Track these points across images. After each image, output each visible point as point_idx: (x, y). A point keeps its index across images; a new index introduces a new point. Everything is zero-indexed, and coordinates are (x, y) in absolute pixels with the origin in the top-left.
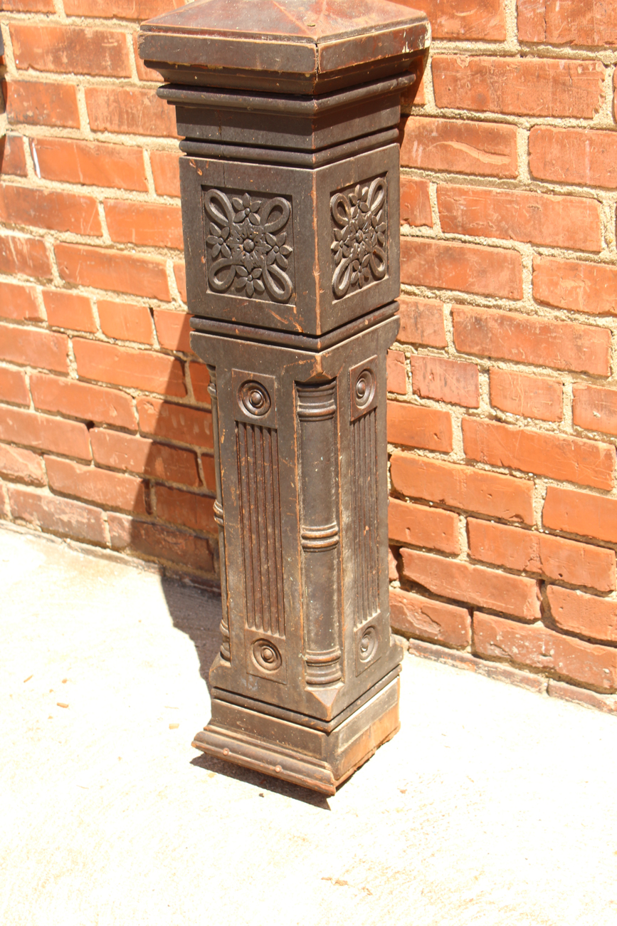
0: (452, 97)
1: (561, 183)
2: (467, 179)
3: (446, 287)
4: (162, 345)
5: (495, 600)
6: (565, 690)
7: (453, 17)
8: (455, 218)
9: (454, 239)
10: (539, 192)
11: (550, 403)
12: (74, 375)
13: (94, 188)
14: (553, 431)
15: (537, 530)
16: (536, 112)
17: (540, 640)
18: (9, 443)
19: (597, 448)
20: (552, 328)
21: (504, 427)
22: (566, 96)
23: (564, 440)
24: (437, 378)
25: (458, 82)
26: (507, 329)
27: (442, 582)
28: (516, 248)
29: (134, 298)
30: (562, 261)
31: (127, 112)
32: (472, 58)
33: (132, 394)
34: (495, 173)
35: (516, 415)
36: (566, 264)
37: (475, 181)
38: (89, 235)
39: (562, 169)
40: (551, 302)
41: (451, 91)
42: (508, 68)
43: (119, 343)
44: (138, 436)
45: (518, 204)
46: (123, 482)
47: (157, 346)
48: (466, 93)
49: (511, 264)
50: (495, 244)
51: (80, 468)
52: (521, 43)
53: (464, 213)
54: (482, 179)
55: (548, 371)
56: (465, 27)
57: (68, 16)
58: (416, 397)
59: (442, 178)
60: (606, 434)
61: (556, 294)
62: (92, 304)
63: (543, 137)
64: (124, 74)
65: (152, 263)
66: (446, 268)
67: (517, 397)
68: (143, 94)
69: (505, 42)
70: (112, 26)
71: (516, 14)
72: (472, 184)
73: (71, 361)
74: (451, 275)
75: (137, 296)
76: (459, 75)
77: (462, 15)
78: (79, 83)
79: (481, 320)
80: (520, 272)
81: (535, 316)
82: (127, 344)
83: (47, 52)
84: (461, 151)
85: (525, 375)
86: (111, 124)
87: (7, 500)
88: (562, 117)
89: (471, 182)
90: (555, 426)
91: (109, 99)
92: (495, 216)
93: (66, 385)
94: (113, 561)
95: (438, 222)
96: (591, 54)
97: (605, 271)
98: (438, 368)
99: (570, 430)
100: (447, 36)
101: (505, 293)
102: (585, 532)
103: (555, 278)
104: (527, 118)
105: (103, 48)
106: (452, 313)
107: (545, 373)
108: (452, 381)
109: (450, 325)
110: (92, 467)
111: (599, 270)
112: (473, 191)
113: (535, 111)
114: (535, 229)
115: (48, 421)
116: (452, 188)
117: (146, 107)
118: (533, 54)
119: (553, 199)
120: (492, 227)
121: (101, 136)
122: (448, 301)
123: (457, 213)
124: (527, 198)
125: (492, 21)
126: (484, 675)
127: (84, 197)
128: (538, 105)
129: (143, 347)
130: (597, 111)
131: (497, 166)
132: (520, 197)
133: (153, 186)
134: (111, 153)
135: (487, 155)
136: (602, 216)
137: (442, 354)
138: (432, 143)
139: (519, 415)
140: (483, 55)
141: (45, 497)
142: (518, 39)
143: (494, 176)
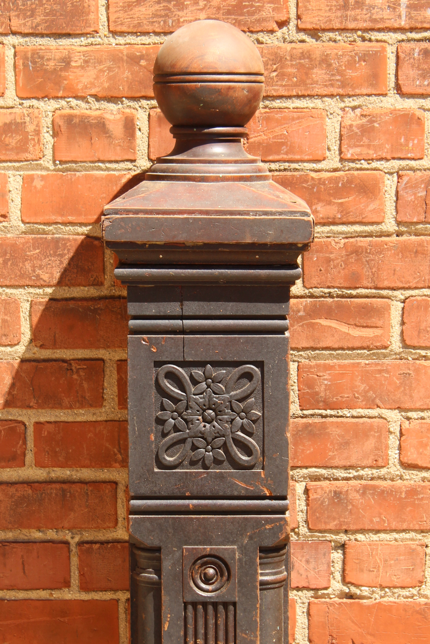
0: (323, 277)
2: (333, 354)
3: (302, 464)
7: (329, 203)
8: (317, 393)
9: (312, 415)
10: (410, 359)
11: (411, 567)
14: (412, 597)
16: (413, 285)
20: (419, 489)
21: (358, 603)
23: (426, 604)
25: (331, 263)
26: (369, 499)
28: (383, 416)
32: (346, 240)
34: (365, 345)
35: (372, 587)
37: (341, 355)
40: (420, 463)
41: (323, 271)
42: (386, 247)
45: (387, 371)
48: (339, 272)
49: (378, 432)
50: (360, 415)
52: (399, 223)
53: (328, 388)
54: (350, 352)
55: (412, 535)
56: (342, 212)
59: (305, 355)
61: (425, 455)
63: (418, 307)
66: (304, 446)
67: (375, 568)
69: (383, 224)
71: (395, 199)
72: (338, 359)
74: (308, 452)
76: (332, 256)
77: (340, 201)
79: (341, 493)
80: (387, 438)
81: (400, 481)
84: (330, 327)
85: (386, 543)
89: (337, 357)
90: (414, 591)
92: (363, 387)
95: (297, 400)
100: (322, 221)
101: (369, 462)
103: (425, 440)
104: (402, 291)
106: (306, 491)
107: (408, 537)
109: (303, 503)
112: (339, 365)
113: (411, 284)
114: (405, 394)
116: (316, 364)
118: (410, 234)
119: (426, 364)
120: (358, 398)
122: (302, 479)
123: (321, 389)
124: (399, 366)
125: (371, 205)
128: (415, 278)
131: (369, 338)
132: (390, 366)
135: (358, 328)
138: (298, 323)
139: (376, 587)
140: (357, 237)
142: (396, 221)
143: (364, 348)
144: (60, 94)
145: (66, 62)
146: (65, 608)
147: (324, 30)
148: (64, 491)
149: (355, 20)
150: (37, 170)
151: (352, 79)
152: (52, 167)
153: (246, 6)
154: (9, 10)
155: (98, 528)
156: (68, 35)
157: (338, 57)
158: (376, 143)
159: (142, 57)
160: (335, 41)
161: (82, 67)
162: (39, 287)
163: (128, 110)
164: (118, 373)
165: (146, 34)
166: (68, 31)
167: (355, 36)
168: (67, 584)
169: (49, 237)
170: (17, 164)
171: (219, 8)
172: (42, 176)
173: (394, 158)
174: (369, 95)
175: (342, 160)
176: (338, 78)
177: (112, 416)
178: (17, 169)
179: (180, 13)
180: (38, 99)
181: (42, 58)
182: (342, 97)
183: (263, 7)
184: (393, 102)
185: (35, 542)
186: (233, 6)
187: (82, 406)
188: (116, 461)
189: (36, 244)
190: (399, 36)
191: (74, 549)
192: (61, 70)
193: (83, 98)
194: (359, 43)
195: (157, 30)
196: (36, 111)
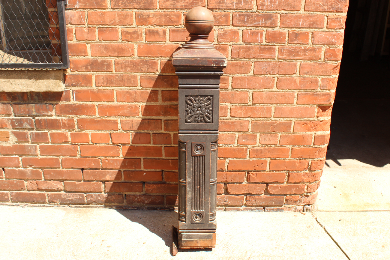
1: (239, 89)
4: (113, 143)
6: (230, 208)
10: (233, 91)
11: (232, 140)
12: (79, 156)
13: (95, 102)
15: (225, 171)
17: (224, 198)
18: (50, 180)
19: (244, 148)
20: (234, 122)
21: (219, 148)
22: (242, 69)
23: (235, 148)
26: (223, 124)
28: (226, 105)
29: (105, 131)
30: (238, 106)
31: (110, 81)
33: (100, 158)
34: (223, 88)
35: (222, 144)
36: (239, 107)
38: (91, 115)
39: (240, 85)
40: (235, 116)
42: (228, 64)
43: (97, 144)
44: (100, 170)
45: (228, 94)
46: (93, 184)
47: (111, 143)
49: (225, 108)
51: (77, 183)
52: (232, 58)
55: (232, 132)
57: (92, 56)
60: (246, 145)
61: (236, 114)
62: (89, 134)
63: (236, 79)
64: (110, 71)
65: (113, 121)
67: (223, 140)
68: (116, 76)
69: (228, 58)
70: (108, 58)
71: (231, 52)
73: (78, 152)
78: (94, 75)
80: (227, 110)
81: (230, 120)
82: (100, 144)
83: (83, 66)
85: (226, 134)
86: (104, 84)
87: (47, 198)
88: (241, 74)
90: (232, 145)
91: (104, 78)
92: (222, 98)
93: (76, 159)
94: (87, 208)
96: (249, 60)
97: (249, 107)
99: (236, 146)
101: (223, 115)
102: (239, 169)
103: (236, 110)
104: (232, 75)
105: (104, 64)
110: (82, 182)
111: (247, 107)
113: (234, 73)
114: (232, 100)
115: (67, 171)
117: (117, 79)
118: (234, 61)
119: (237, 93)
121: (99, 88)
124: (231, 93)
125: (225, 53)
127: (91, 105)
129: (106, 144)
130: (249, 72)
131: (224, 86)
133: (116, 100)
134: (103, 92)
135: (221, 84)
136: (249, 95)
141: (63, 194)
142: (231, 57)
143: (222, 88)
144: (147, 24)
145: (149, 16)
146: (149, 148)
147: (214, 9)
148: (149, 121)
149: (222, 6)
150: (141, 43)
151: (221, 21)
152: (145, 43)
153: (194, 2)
154: (134, 2)
155: (157, 130)
156: (149, 9)
157: (218, 16)
158: (227, 38)
159: (168, 15)
160: (217, 12)
161: (152, 17)
162: (142, 72)
163: (164, 29)
164: (162, 93)
165: (169, 9)
166: (149, 8)
167: (222, 11)
168: (150, 143)
169: (144, 60)
170: (136, 42)
171: (187, 3)
172: (143, 45)
173: (231, 42)
174: (225, 26)
175: (218, 42)
176: (218, 21)
177: (160, 104)
178: (136, 43)
179: (178, 4)
180: (141, 25)
181: (142, 15)
182: (218, 26)
183: (199, 2)
184: (231, 28)
185: (142, 133)
186: (191, 2)
187: (153, 102)
188: (161, 115)
189: (141, 62)
190: (233, 11)
191: (151, 135)
192: (147, 18)
193: (153, 25)
194: (223, 12)
195: (172, 8)
196: (141, 28)
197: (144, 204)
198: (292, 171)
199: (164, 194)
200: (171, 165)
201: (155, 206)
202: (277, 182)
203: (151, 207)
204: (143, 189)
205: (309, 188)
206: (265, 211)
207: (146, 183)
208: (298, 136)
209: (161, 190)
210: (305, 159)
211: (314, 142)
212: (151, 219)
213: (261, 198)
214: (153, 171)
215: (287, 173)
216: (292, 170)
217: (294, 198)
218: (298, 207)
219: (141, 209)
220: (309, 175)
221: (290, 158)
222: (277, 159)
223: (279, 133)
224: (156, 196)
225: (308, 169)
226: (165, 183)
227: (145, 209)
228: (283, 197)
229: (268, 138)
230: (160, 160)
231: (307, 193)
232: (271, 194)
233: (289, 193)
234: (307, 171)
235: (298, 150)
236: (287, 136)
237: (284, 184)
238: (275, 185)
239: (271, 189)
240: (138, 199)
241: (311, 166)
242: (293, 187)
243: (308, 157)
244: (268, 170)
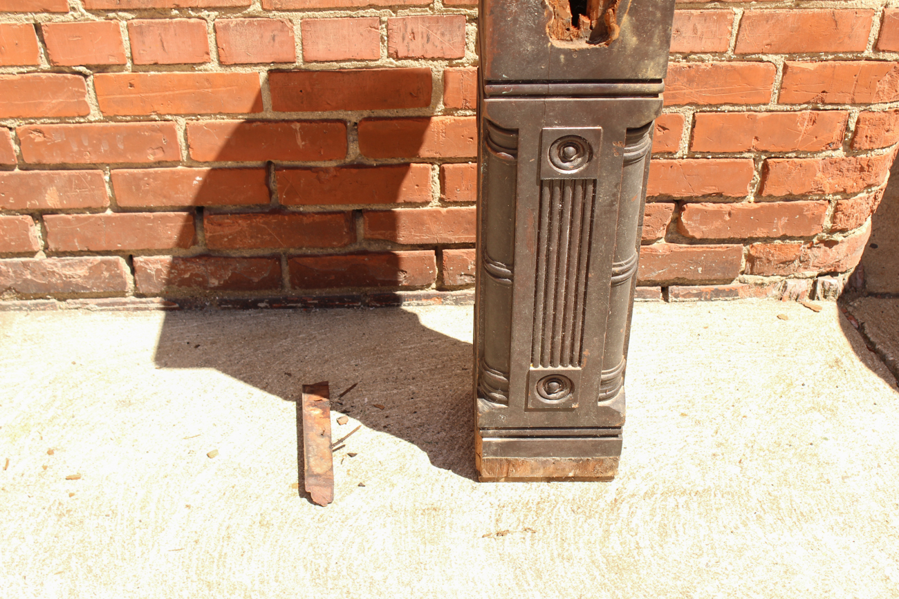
4: (54, 63)
5: (468, 234)
24: (418, 38)
27: (410, 232)
29: (12, 16)
33: (9, 126)
44: (17, 170)
47: (45, 65)
58: (391, 60)
75: (16, 12)
98: (420, 26)
108: (436, 37)
126: (452, 304)
129: (24, 70)
137: (427, 11)
197: (206, 288)
198: (781, 155)
199: (280, 251)
200: (300, 143)
201: (249, 295)
202: (717, 194)
203: (232, 298)
204: (195, 235)
205: (839, 215)
206: (666, 299)
207: (206, 213)
208: (814, 15)
209: (267, 237)
210: (835, 107)
211: (877, 41)
212: (235, 347)
213: (653, 256)
214: (230, 169)
215: (760, 160)
216: (781, 149)
217: (780, 250)
218: (791, 283)
219: (196, 307)
220: (845, 166)
221: (772, 106)
222: (723, 108)
223: (738, 4)
224: (251, 257)
225: (844, 144)
226: (278, 210)
227: (211, 305)
228: (740, 250)
229: (691, 27)
230: (254, 124)
231: (832, 231)
232: (692, 241)
233: (761, 232)
234: (840, 153)
235: (809, 72)
236: (767, 18)
237: (744, 202)
238: (710, 206)
239: (695, 221)
240: (180, 274)
241: (855, 133)
242: (780, 212)
243: (848, 100)
244: (686, 151)
